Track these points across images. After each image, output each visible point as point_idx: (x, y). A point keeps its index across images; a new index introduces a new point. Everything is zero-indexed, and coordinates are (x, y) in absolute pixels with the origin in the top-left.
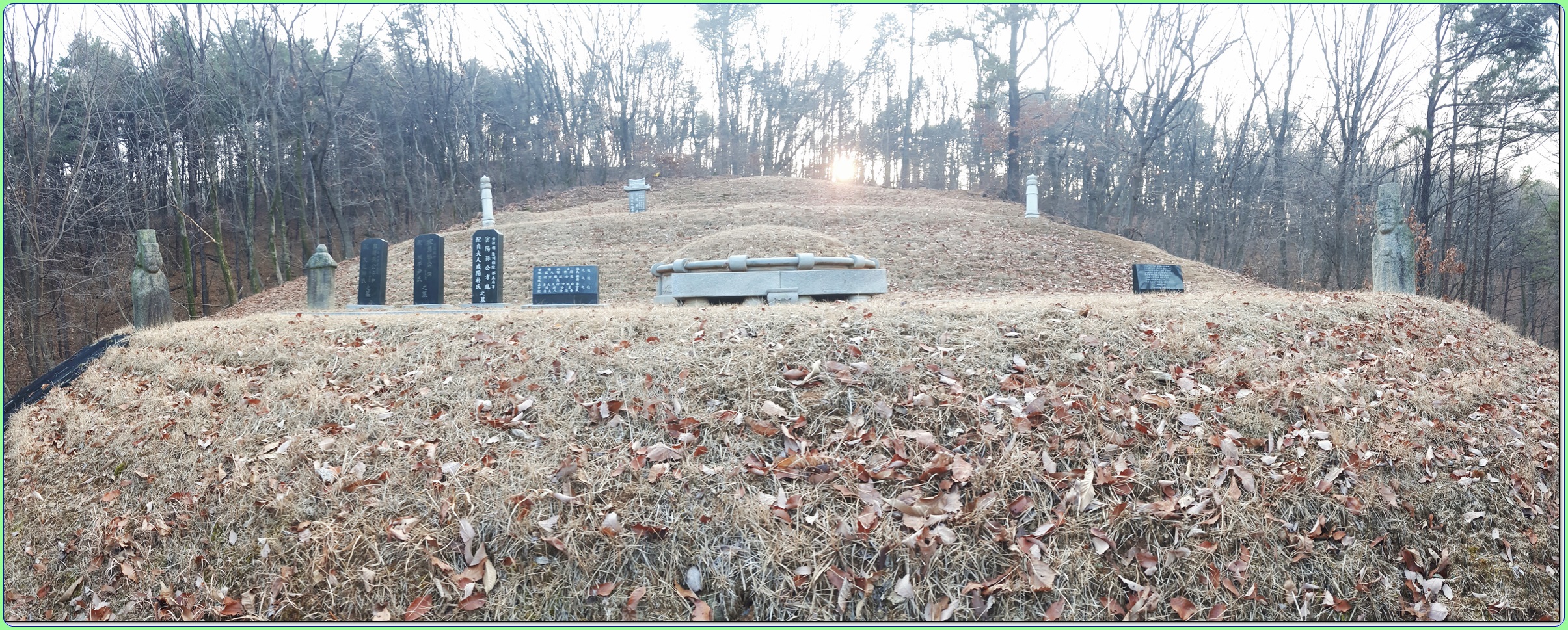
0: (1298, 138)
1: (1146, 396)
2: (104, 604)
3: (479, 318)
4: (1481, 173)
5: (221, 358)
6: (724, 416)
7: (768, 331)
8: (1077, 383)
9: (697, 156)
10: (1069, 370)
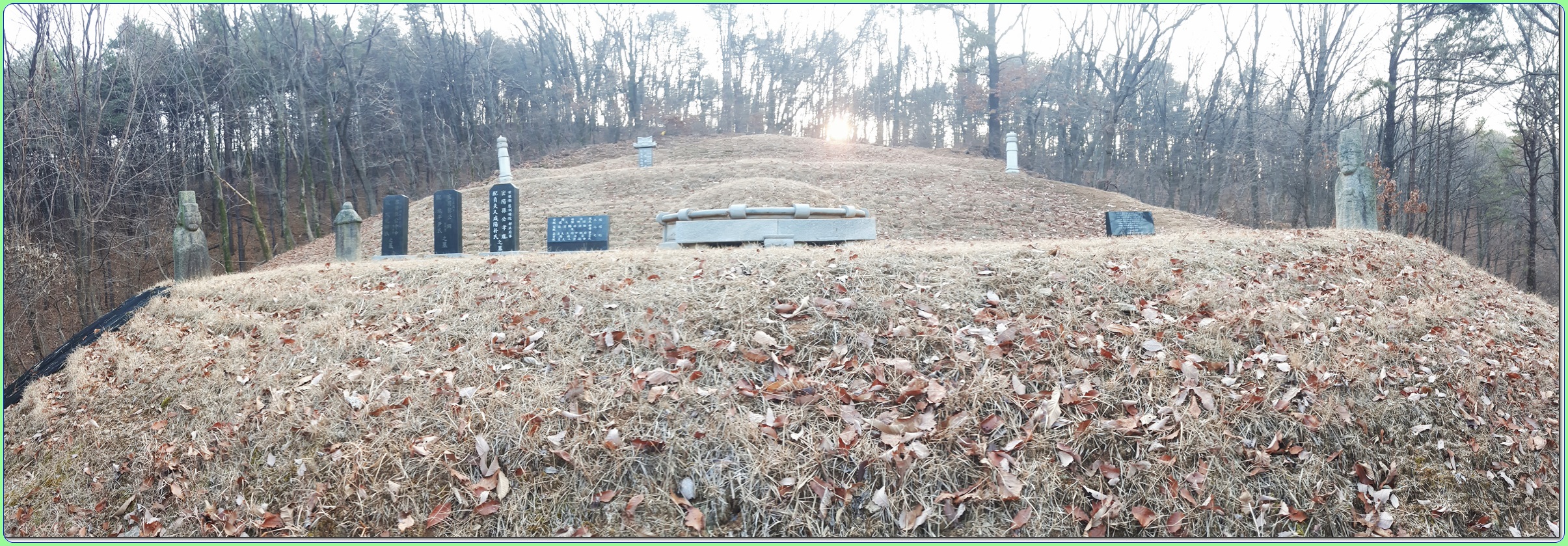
0: (1265, 93)
1: (1112, 326)
2: (155, 519)
3: (494, 261)
4: (1441, 122)
5: (257, 305)
6: (718, 344)
7: (761, 270)
8: (1046, 314)
9: (703, 116)
10: (1038, 304)
